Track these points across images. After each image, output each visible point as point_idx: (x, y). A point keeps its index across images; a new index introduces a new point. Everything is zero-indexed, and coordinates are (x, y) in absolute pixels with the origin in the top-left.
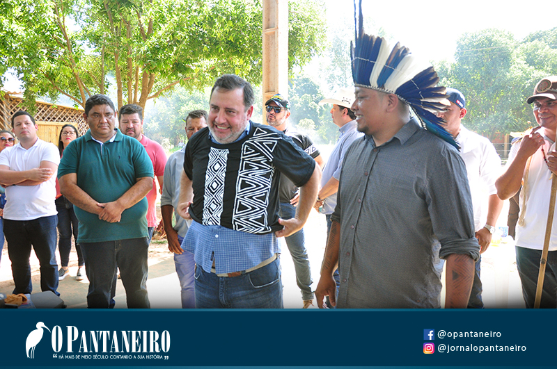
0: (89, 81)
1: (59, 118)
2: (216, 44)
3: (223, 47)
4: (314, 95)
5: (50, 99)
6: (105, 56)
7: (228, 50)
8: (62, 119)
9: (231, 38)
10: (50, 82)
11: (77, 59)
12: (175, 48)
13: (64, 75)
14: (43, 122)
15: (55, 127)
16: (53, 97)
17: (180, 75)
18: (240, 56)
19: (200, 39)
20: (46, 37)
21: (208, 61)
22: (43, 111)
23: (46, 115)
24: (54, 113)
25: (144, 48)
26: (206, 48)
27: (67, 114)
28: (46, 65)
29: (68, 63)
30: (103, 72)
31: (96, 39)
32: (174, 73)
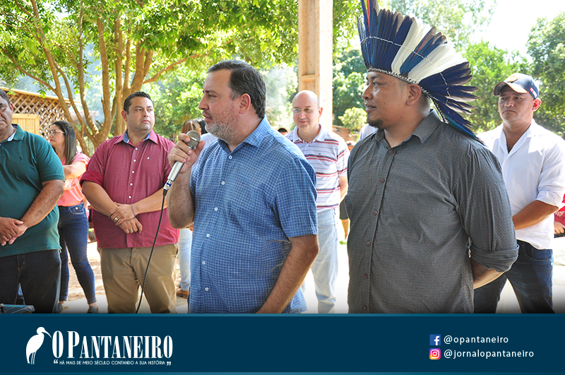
2: (236, 11)
3: (245, 14)
7: (252, 19)
9: (256, 3)
10: (10, 60)
11: (46, 28)
12: (180, 16)
17: (186, 52)
18: (268, 27)
19: (214, 5)
21: (223, 32)
25: (142, 17)
26: (222, 16)
28: (4, 37)
30: (80, 46)
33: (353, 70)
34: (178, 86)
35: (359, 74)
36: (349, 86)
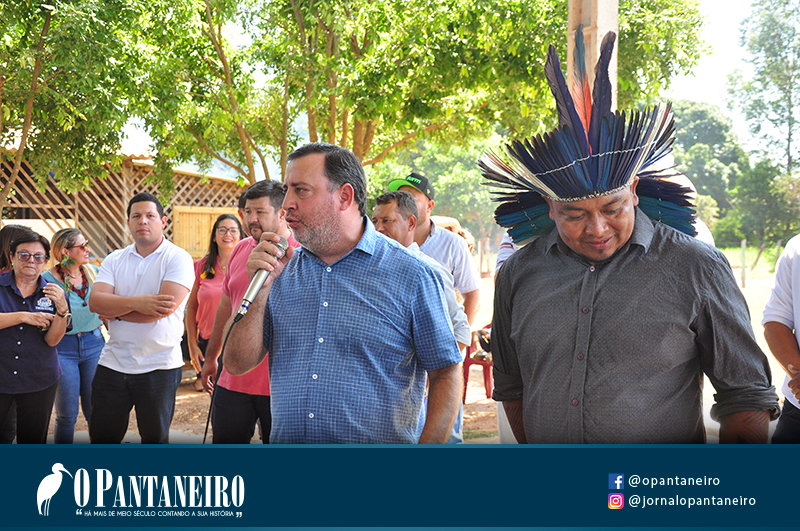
0: (263, 135)
1: (215, 201)
2: (484, 62)
3: (495, 66)
4: (716, 146)
5: (198, 167)
6: (292, 90)
7: (508, 72)
8: (220, 202)
9: (512, 50)
10: (194, 139)
11: (241, 97)
12: (411, 72)
13: (220, 126)
14: (187, 209)
15: (207, 218)
16: (203, 164)
17: (417, 120)
18: (530, 83)
19: (455, 55)
20: (192, 59)
21: (470, 92)
22: (188, 189)
23: (192, 195)
24: (206, 191)
25: (355, 76)
26: (465, 70)
27: (229, 192)
28: (189, 110)
29: (226, 105)
30: (286, 116)
31: (276, 58)
32: (408, 117)
33: (698, 141)
34: (436, 168)
35: (707, 146)
36: (690, 163)
